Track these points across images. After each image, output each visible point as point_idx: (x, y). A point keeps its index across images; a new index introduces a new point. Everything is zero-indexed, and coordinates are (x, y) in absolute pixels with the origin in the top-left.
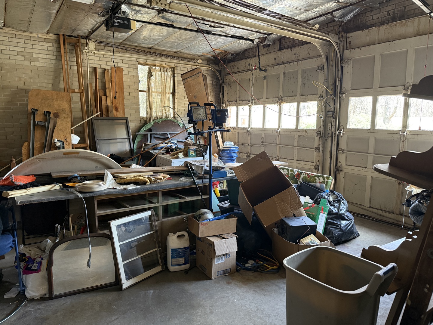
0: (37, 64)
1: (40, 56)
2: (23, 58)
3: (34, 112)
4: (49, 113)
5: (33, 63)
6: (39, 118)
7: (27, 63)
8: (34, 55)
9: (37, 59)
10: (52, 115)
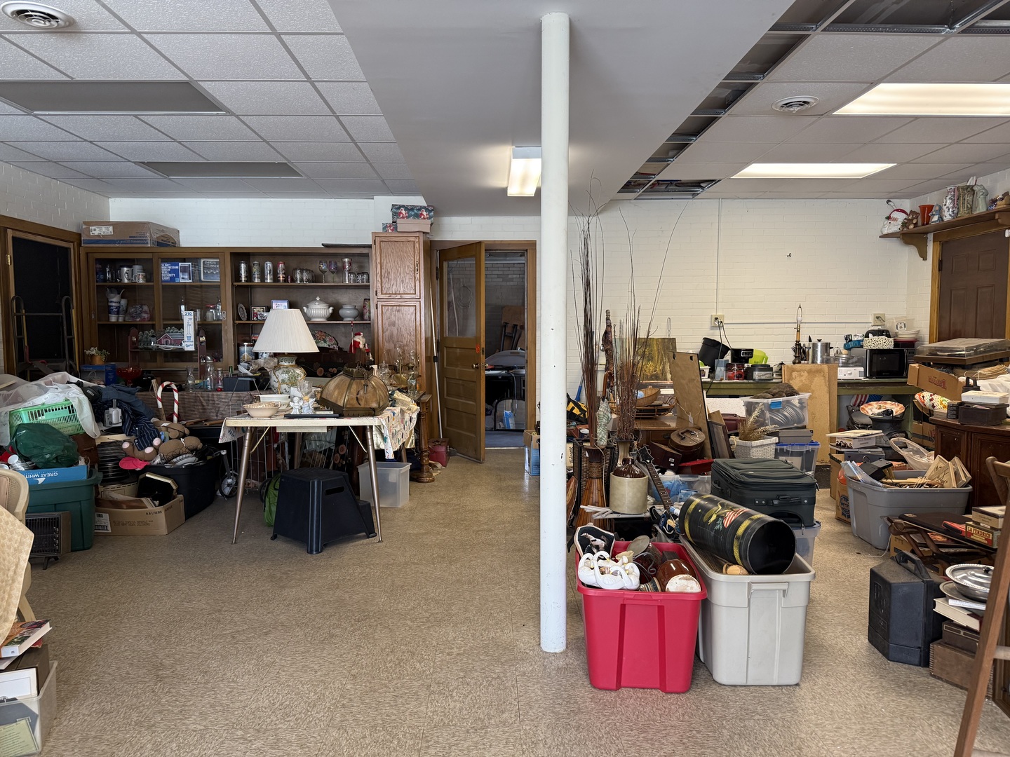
0: (512, 283)
1: (515, 276)
2: (501, 280)
3: (505, 325)
4: (516, 325)
5: (508, 284)
6: (509, 330)
7: (504, 284)
8: (510, 276)
9: (512, 280)
10: (518, 328)
